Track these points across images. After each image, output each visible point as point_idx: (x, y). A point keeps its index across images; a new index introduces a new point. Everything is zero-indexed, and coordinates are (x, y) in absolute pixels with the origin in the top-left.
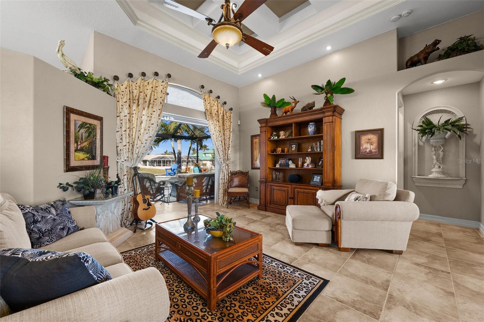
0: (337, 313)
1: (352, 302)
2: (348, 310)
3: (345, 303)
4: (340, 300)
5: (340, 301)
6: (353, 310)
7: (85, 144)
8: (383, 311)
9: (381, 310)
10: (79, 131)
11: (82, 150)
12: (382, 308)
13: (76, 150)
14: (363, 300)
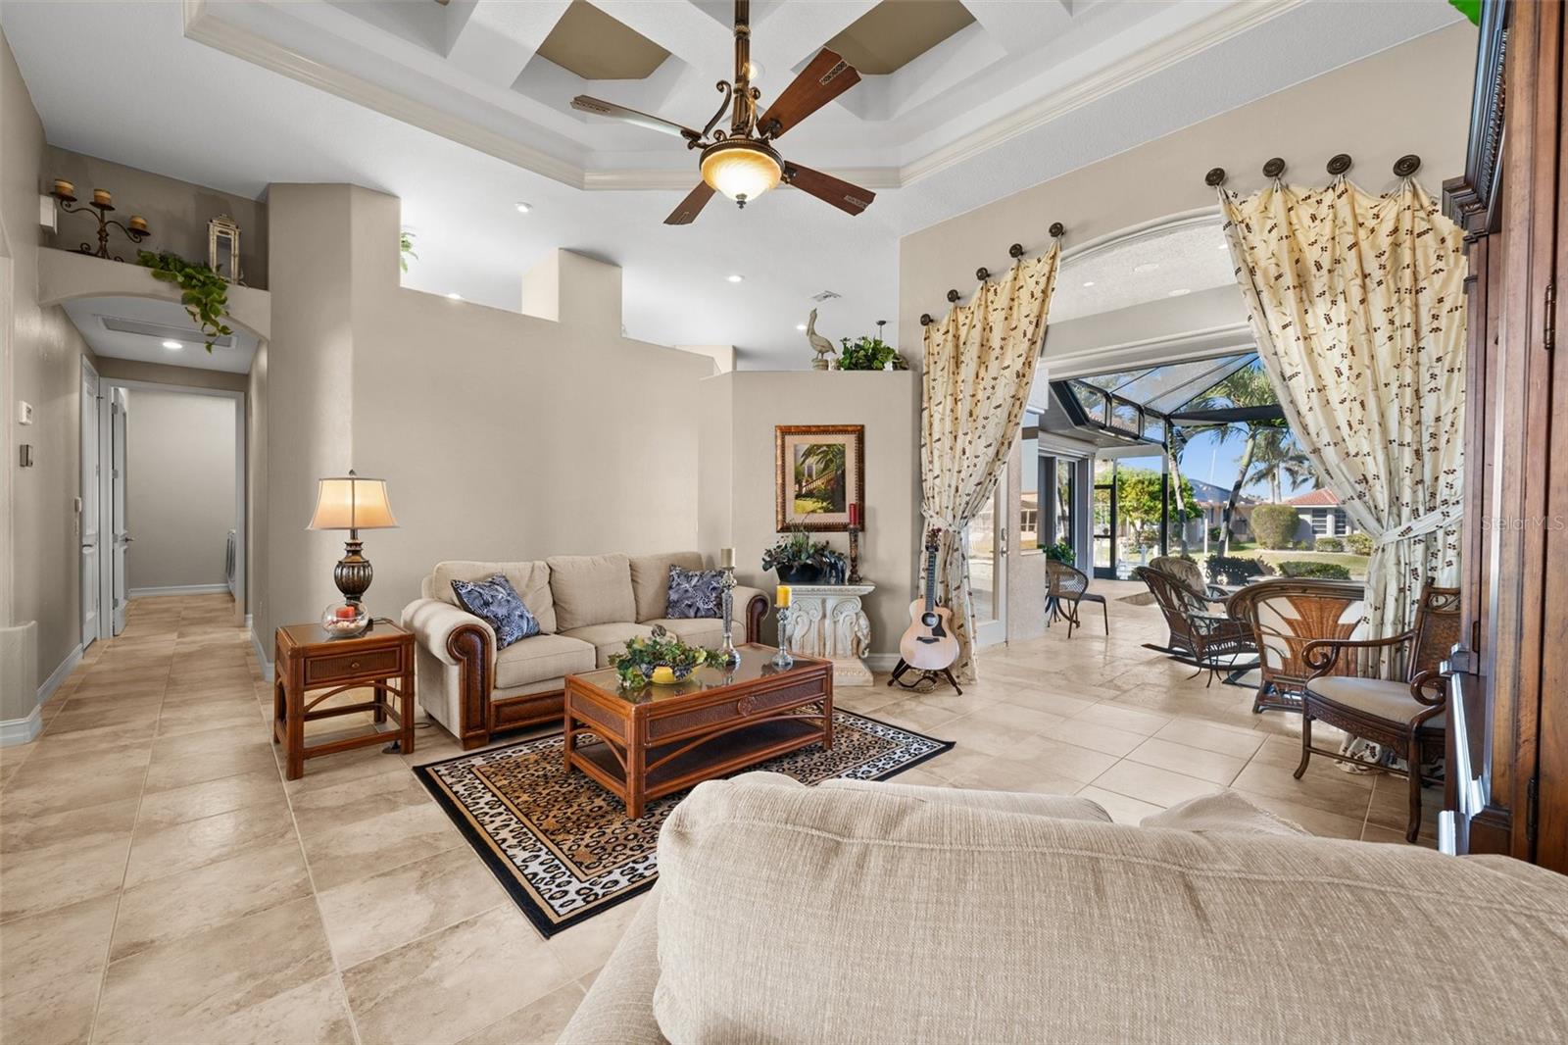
0: (433, 905)
1: (435, 950)
2: (420, 928)
3: (443, 934)
4: (461, 927)
5: (457, 927)
6: (414, 937)
7: (819, 484)
8: (345, 1003)
9: (352, 1001)
10: (804, 462)
11: (810, 495)
12: (353, 1011)
13: (798, 496)
14: (414, 981)
